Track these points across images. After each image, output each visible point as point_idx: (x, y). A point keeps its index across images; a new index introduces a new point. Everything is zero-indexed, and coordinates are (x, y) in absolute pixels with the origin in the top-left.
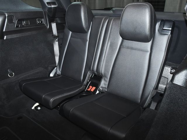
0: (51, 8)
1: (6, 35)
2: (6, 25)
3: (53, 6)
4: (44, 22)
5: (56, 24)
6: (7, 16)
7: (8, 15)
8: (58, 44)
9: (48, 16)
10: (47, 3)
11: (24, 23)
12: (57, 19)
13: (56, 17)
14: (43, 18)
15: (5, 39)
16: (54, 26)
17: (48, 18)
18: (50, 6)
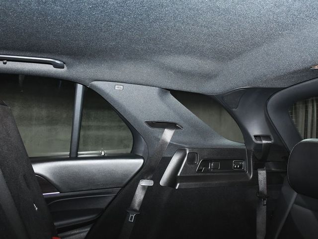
0: (261, 144)
1: (180, 182)
2: (184, 166)
3: (264, 142)
4: (245, 168)
5: (267, 173)
6: (187, 152)
7: (189, 151)
8: (265, 211)
9: (254, 157)
10: (255, 136)
11: (211, 165)
12: (270, 164)
13: (268, 160)
14: (243, 160)
15: (177, 188)
16: (262, 175)
17: (253, 162)
18: (259, 142)
